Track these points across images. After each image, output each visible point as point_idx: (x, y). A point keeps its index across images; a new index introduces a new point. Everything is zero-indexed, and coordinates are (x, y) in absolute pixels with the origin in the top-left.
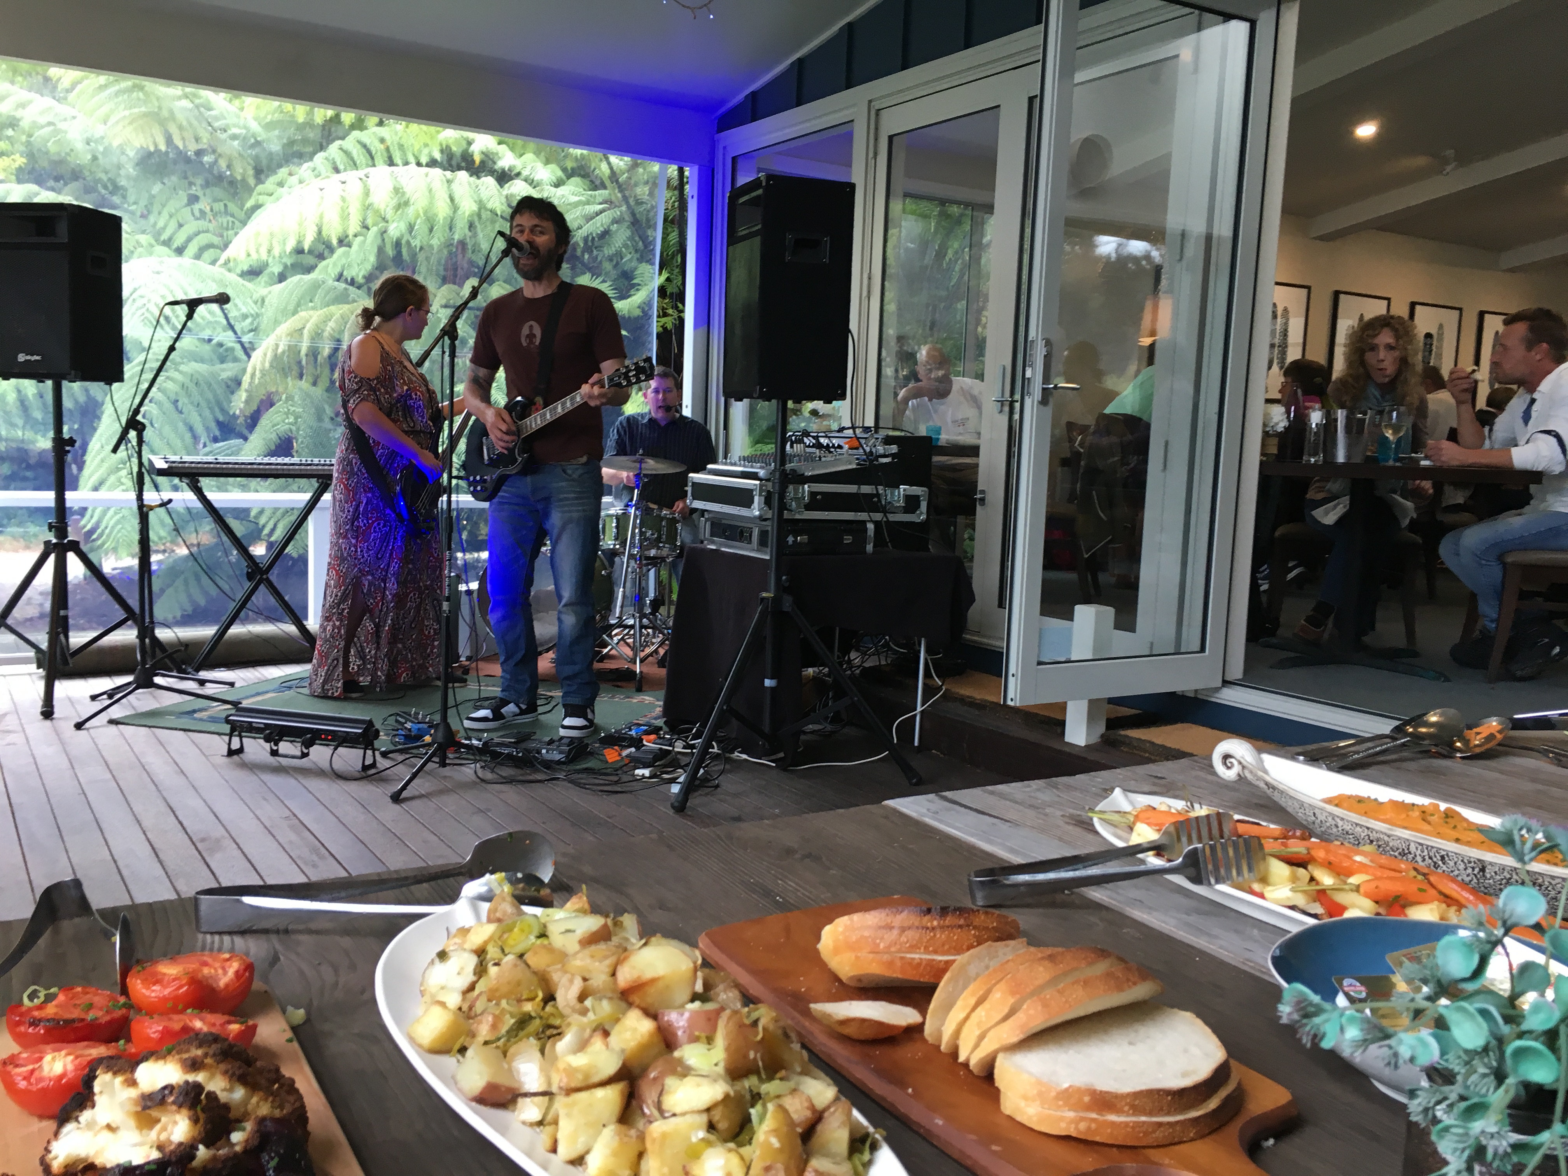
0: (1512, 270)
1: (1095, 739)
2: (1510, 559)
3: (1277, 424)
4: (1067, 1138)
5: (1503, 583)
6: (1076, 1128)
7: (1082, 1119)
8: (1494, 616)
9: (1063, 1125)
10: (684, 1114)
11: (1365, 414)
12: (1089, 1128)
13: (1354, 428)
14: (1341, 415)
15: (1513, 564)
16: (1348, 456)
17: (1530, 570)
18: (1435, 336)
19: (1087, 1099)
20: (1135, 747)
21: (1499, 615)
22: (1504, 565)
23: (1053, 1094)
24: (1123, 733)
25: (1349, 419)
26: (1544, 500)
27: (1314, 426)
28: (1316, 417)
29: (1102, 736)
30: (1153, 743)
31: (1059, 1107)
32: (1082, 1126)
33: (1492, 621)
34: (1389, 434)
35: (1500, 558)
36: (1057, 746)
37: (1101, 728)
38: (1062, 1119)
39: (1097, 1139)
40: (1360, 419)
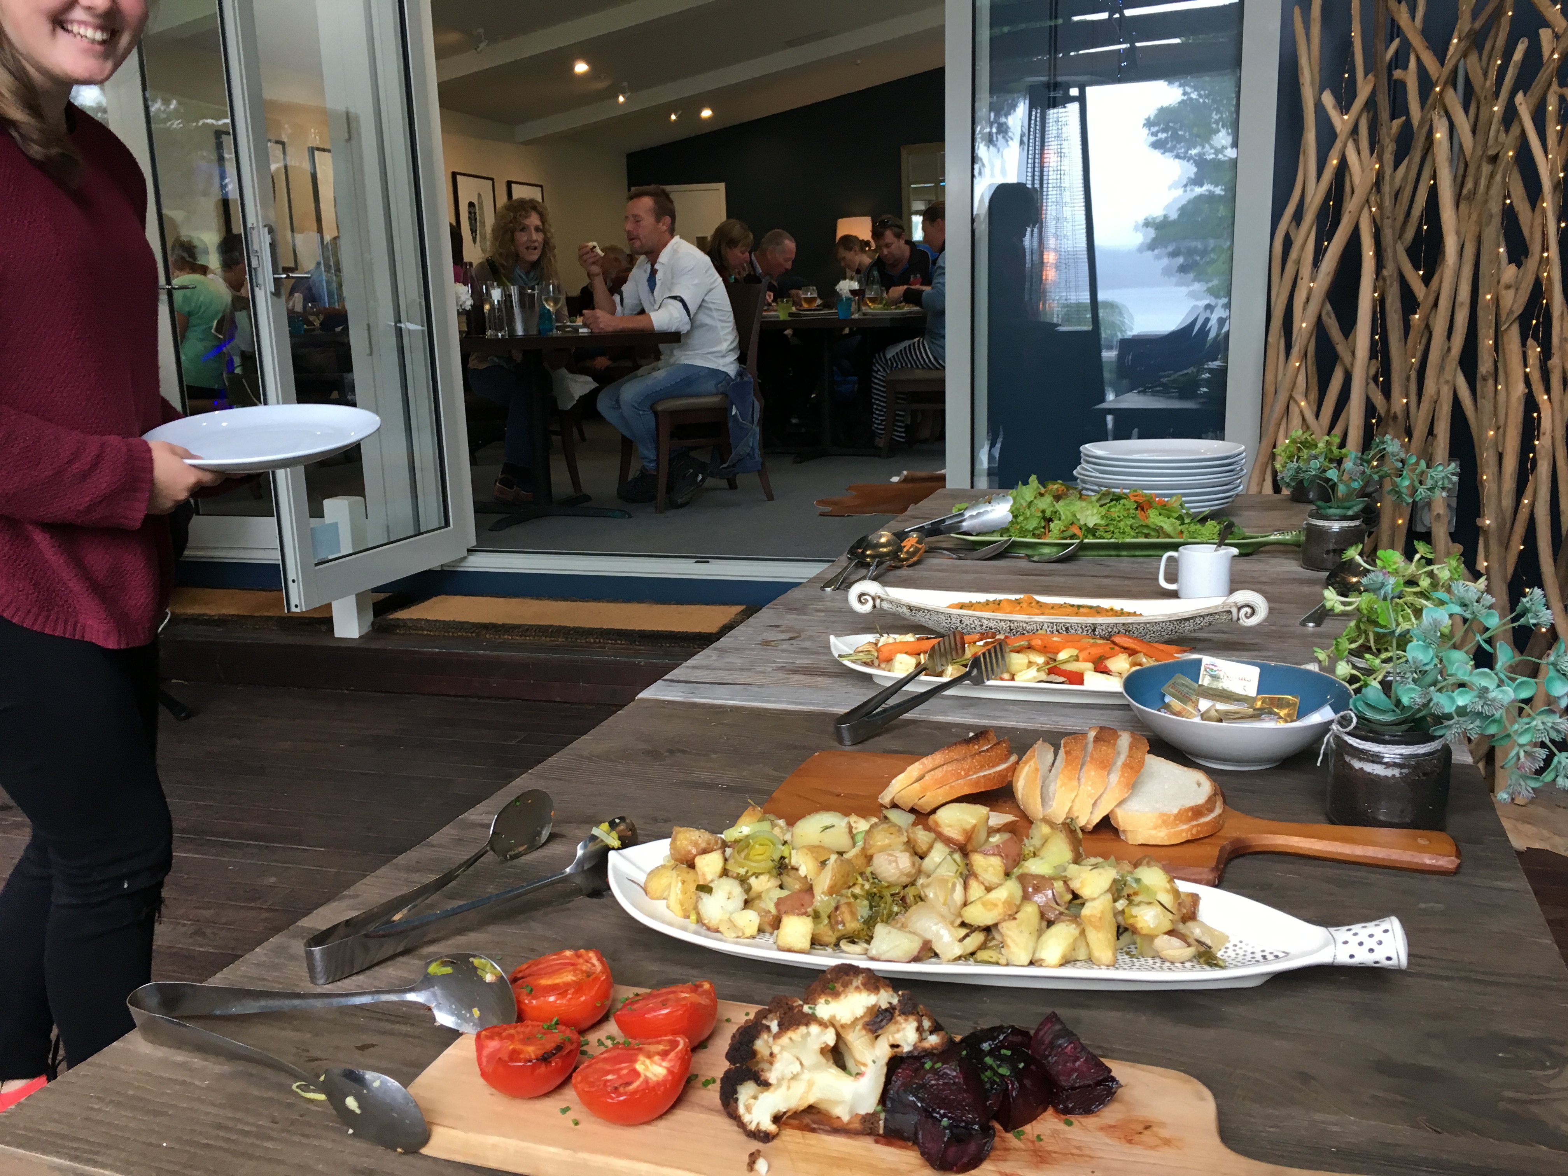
0: (527, 143)
1: (367, 628)
2: (660, 408)
3: (465, 302)
4: (1187, 842)
5: (657, 429)
6: (1192, 834)
7: (1193, 826)
8: (653, 457)
9: (1184, 835)
10: (1098, 897)
11: (533, 289)
12: (1198, 831)
13: (527, 303)
14: (514, 290)
15: (664, 412)
16: (525, 330)
17: (674, 414)
18: (476, 203)
19: (1190, 814)
20: (410, 627)
21: (658, 456)
22: (656, 414)
23: (1172, 818)
24: (391, 617)
25: (522, 294)
26: (672, 355)
27: (496, 302)
28: (496, 294)
29: (373, 624)
30: (427, 620)
31: (1177, 825)
32: (1194, 831)
33: (651, 461)
34: (550, 306)
35: (652, 407)
36: (328, 643)
37: (370, 617)
38: (1182, 831)
39: (1201, 836)
40: (530, 295)
